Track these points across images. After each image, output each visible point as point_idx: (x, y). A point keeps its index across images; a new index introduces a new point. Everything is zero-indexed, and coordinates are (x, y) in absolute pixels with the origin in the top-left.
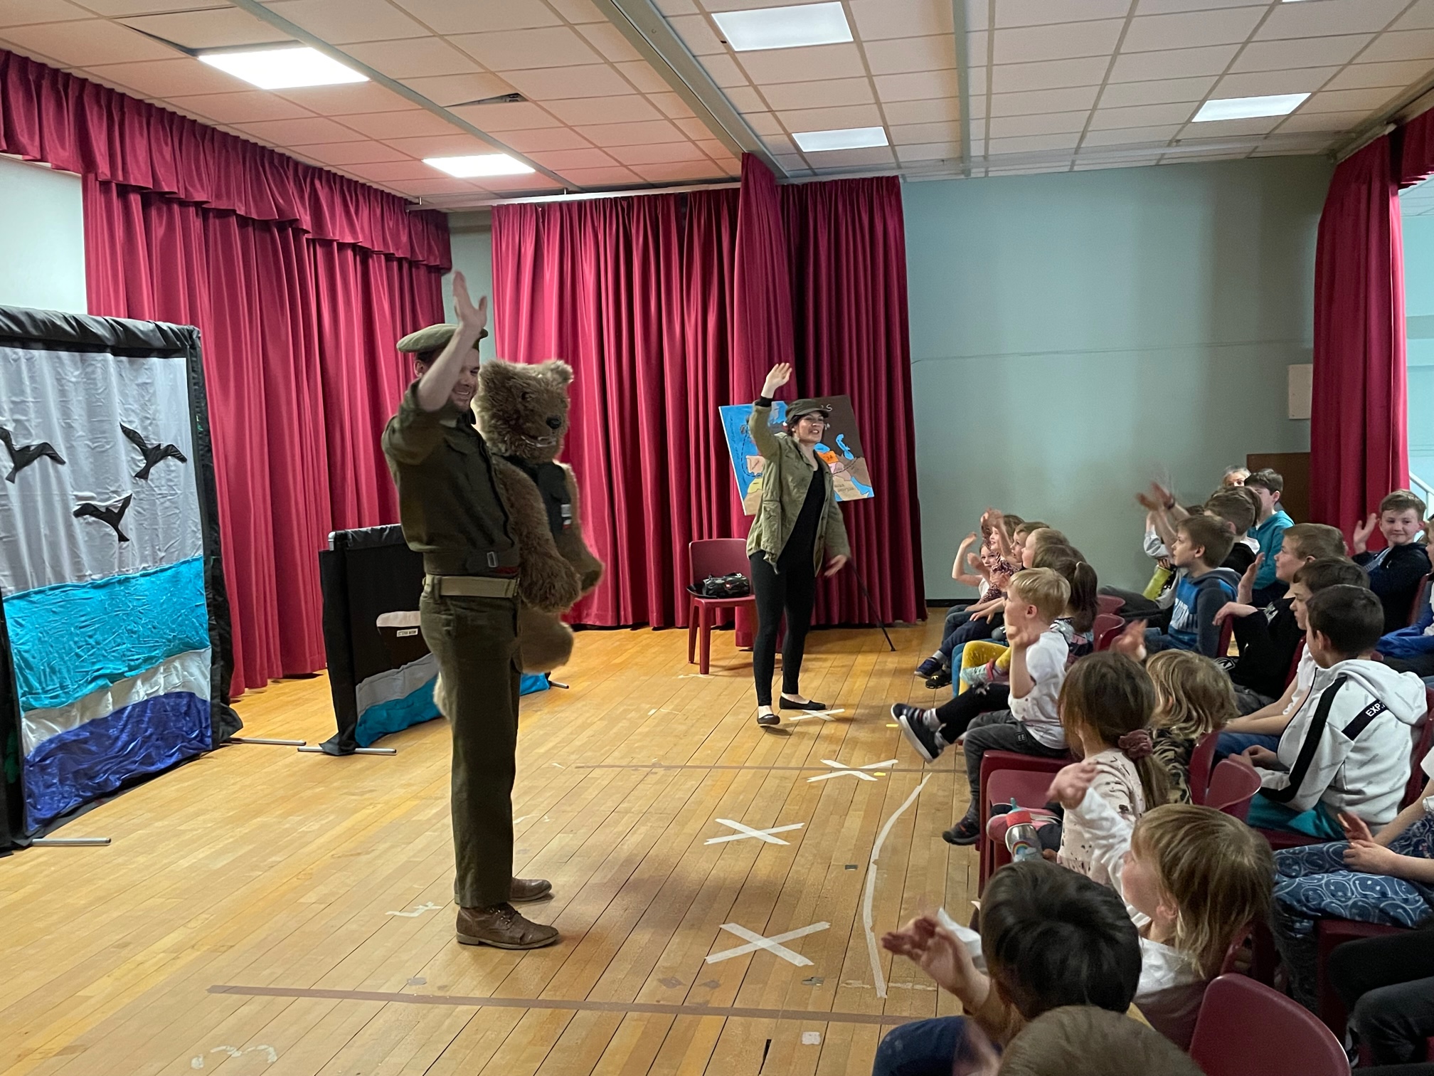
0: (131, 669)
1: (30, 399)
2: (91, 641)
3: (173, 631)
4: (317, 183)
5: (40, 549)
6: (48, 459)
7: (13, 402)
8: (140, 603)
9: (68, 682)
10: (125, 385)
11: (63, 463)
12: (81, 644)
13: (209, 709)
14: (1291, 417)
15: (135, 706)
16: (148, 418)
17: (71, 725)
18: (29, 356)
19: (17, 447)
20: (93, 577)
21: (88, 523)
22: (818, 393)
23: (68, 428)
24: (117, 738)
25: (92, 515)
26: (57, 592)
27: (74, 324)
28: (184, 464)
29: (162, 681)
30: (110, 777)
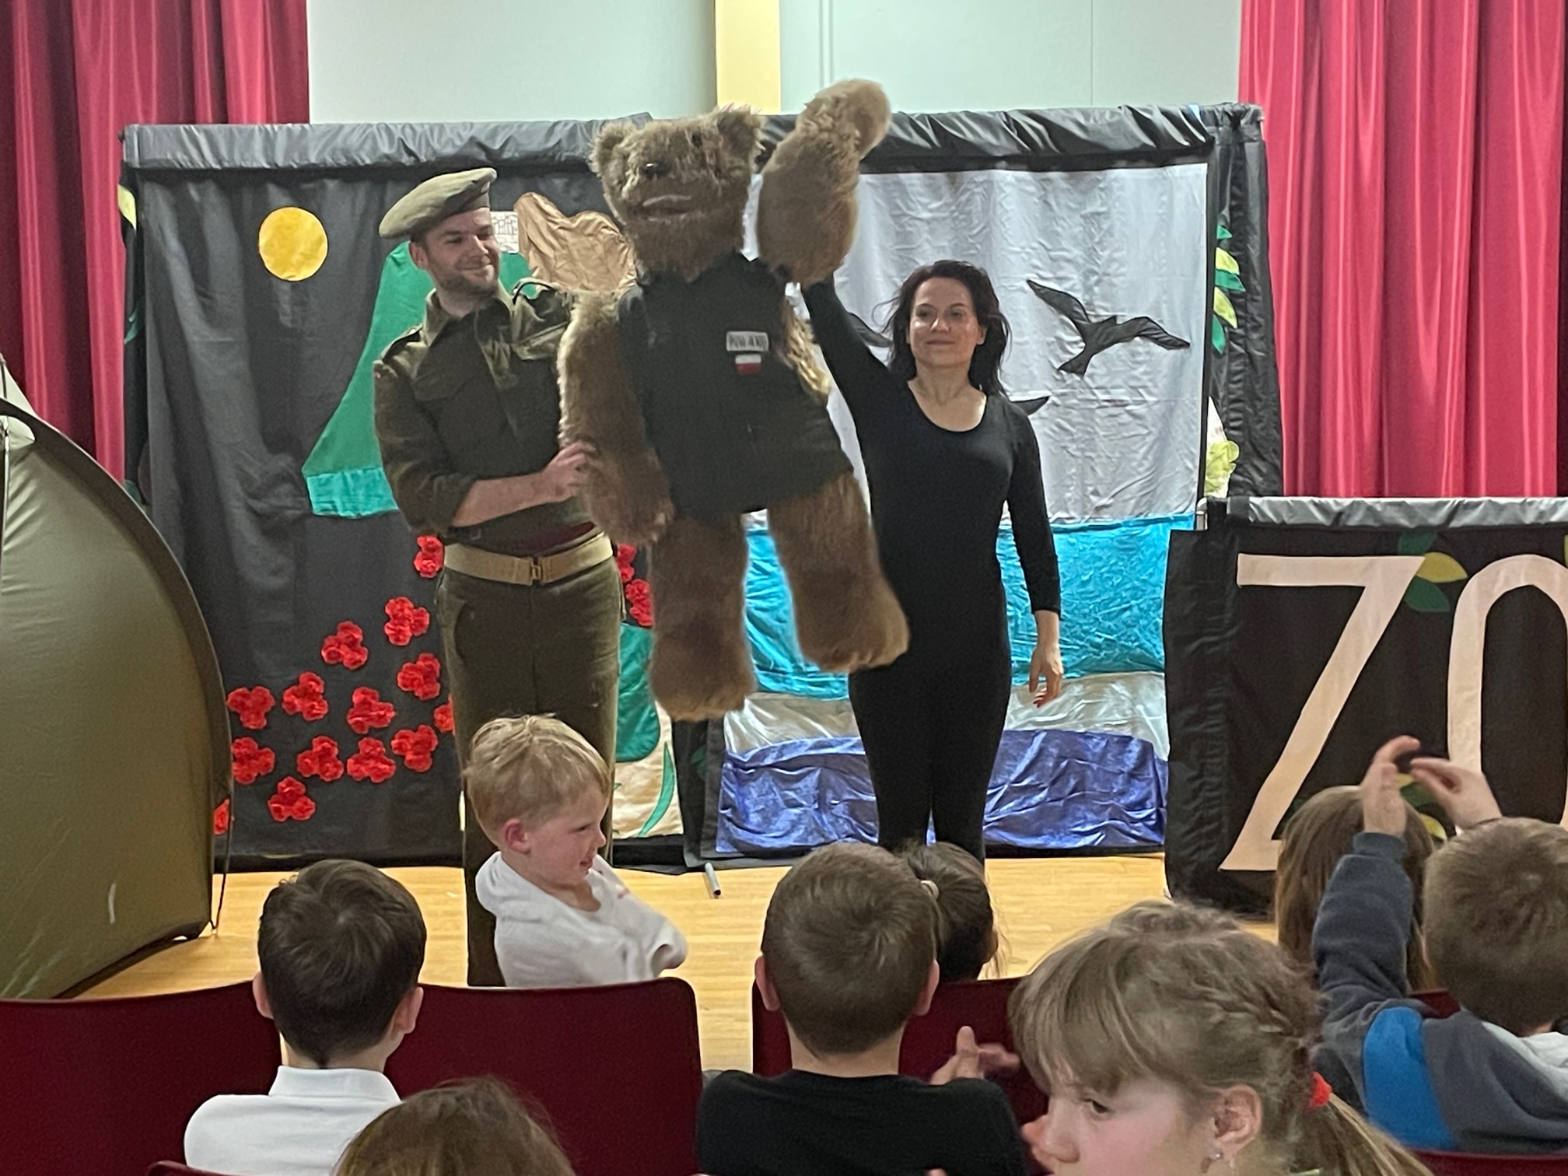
10: (1050, 219)
16: (1095, 273)
29: (1078, 709)
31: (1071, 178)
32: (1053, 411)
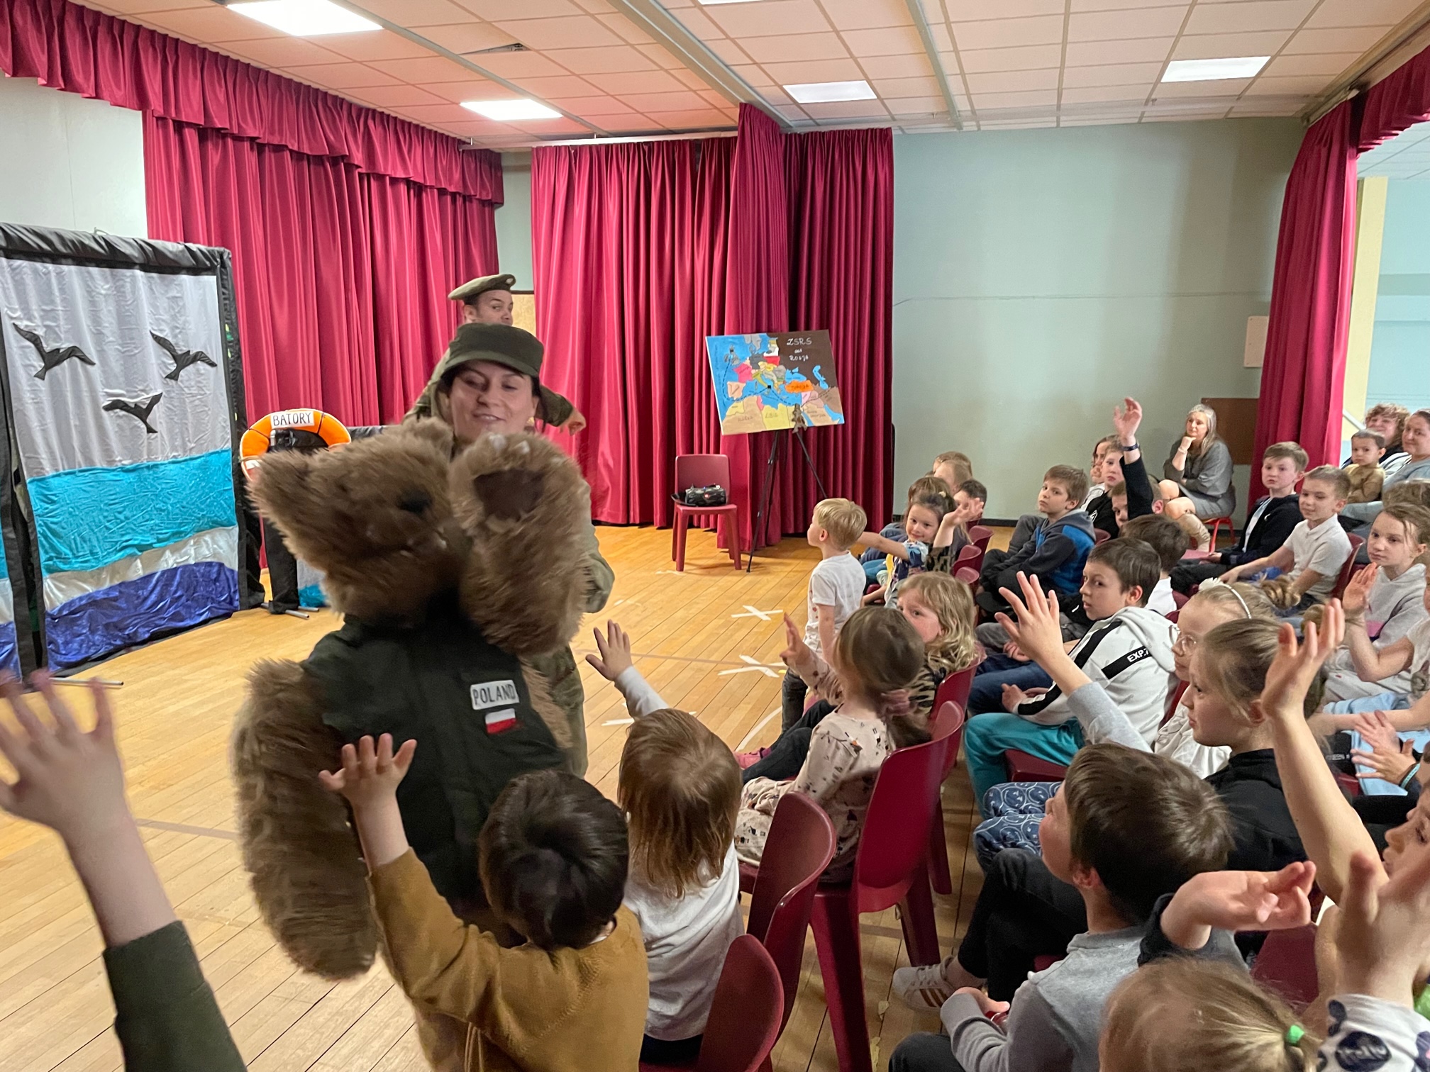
0: (159, 541)
1: (60, 308)
2: (121, 517)
3: (203, 510)
4: (370, 122)
5: (70, 437)
6: (77, 360)
7: (43, 310)
8: (169, 486)
9: (98, 550)
10: (156, 298)
11: (92, 364)
12: (110, 518)
13: (236, 577)
14: (1246, 365)
15: (164, 573)
16: (177, 328)
17: (102, 585)
18: (58, 270)
19: (47, 349)
20: (124, 462)
21: (119, 416)
22: (808, 327)
23: (99, 335)
24: (146, 599)
25: (122, 409)
26: (87, 474)
27: (103, 243)
28: (214, 368)
29: (192, 552)
30: (140, 630)
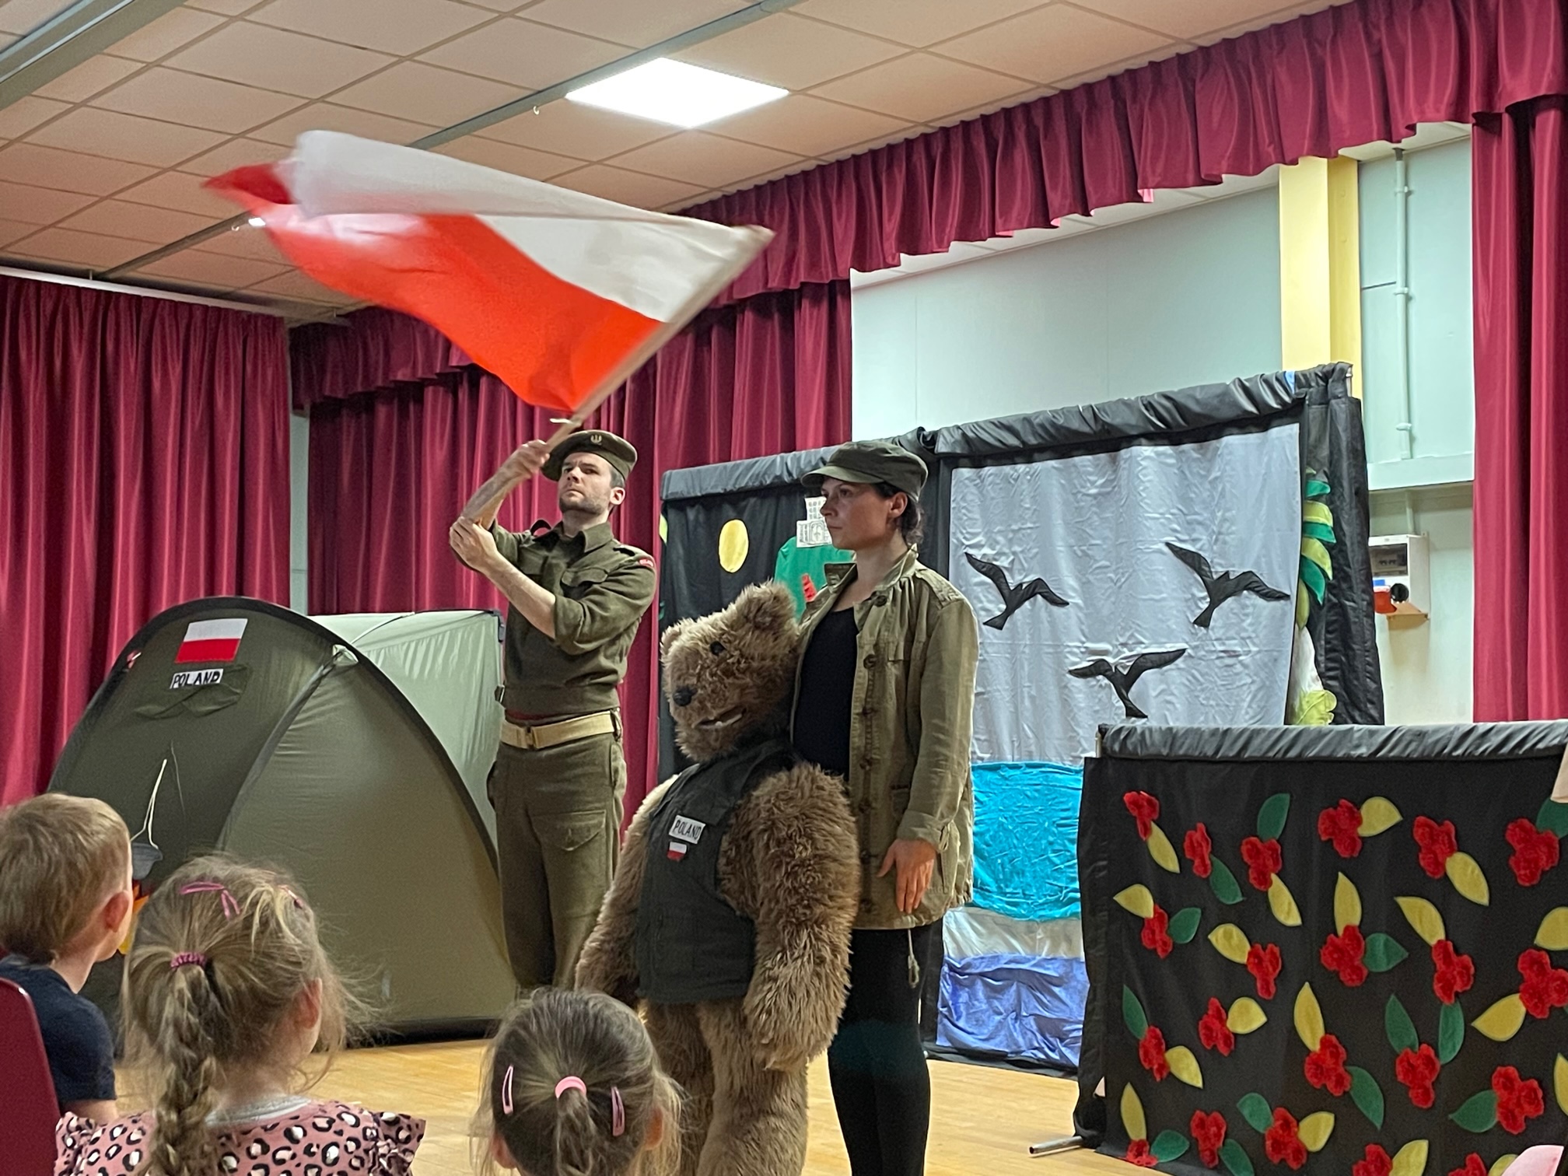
6: (1042, 600)
7: (1013, 531)
11: (1064, 604)
19: (1010, 585)
25: (1103, 674)
31: (1202, 448)
32: (1190, 662)
